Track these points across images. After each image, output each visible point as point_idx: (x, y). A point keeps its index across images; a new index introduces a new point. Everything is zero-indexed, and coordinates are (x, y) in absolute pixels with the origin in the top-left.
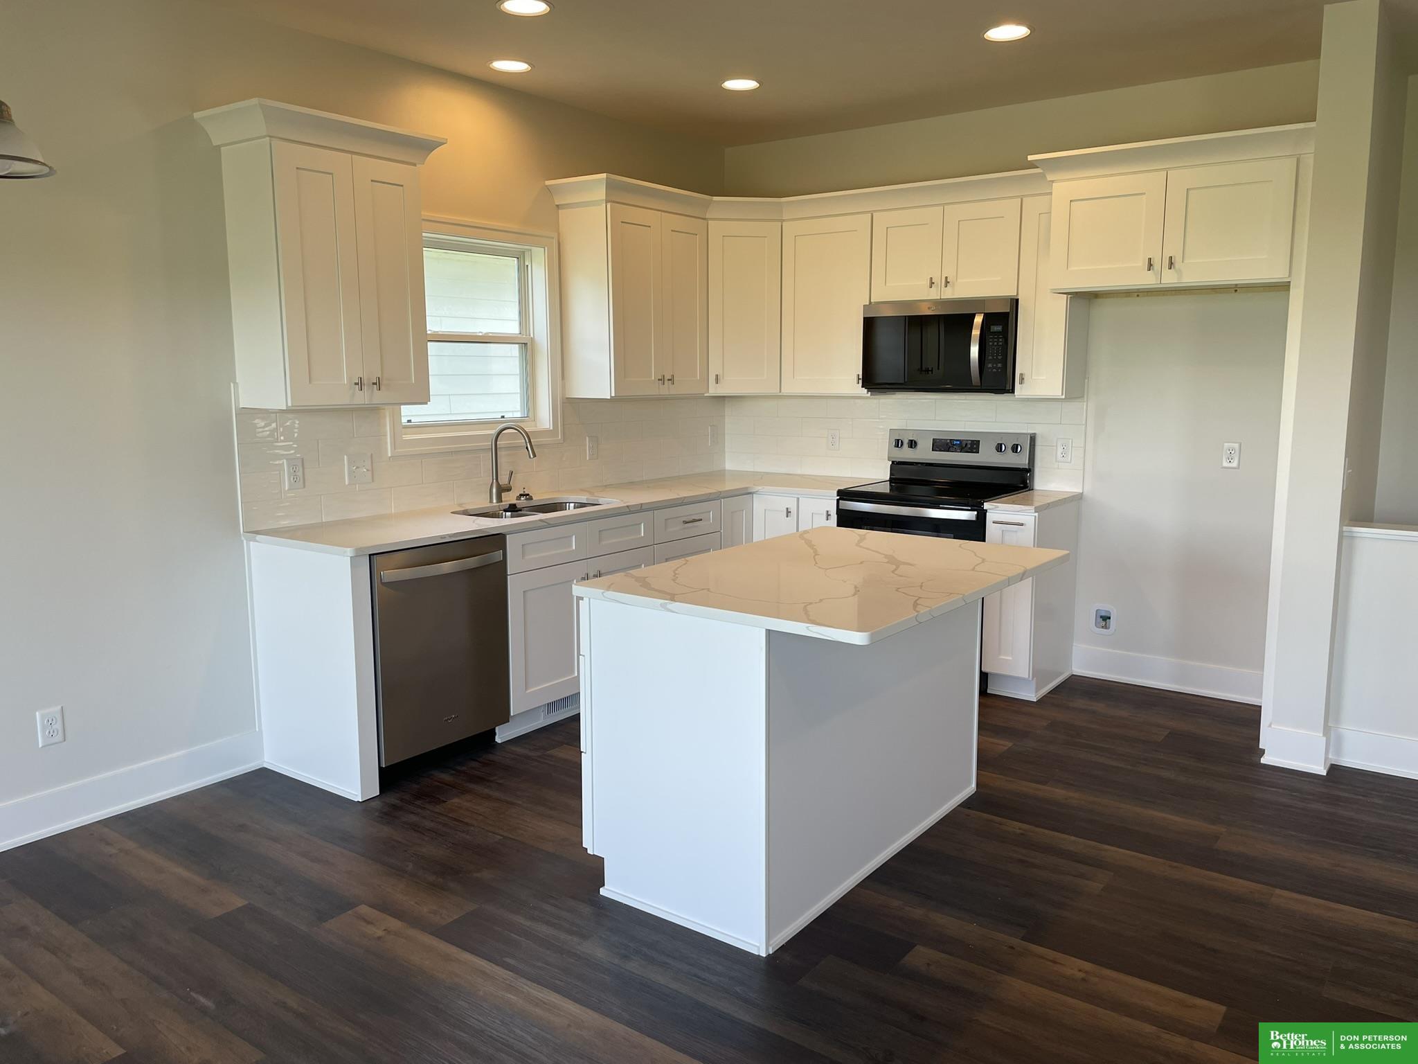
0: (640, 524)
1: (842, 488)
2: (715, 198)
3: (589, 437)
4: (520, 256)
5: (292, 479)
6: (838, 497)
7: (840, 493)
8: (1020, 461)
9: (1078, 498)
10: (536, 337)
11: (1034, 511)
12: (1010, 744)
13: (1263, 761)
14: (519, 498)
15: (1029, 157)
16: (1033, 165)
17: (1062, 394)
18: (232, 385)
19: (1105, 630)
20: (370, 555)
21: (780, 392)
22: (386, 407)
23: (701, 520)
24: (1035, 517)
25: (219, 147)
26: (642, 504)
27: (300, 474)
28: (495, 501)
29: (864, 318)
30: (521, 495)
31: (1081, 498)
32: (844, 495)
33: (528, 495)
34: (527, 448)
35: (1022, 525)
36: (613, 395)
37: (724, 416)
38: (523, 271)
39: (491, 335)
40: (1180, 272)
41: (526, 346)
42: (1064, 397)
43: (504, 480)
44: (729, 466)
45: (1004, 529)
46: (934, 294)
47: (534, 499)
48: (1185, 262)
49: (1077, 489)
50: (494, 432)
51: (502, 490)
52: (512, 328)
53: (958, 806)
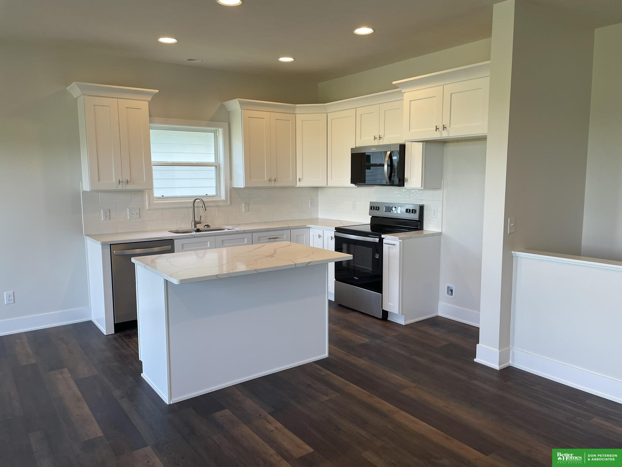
0: (245, 238)
1: (337, 227)
2: (297, 105)
3: (244, 203)
4: (215, 132)
5: (104, 217)
6: (336, 231)
7: (336, 228)
8: (415, 217)
9: (440, 234)
10: (220, 164)
11: (398, 239)
12: (367, 340)
13: (475, 360)
14: (204, 227)
15: (393, 82)
16: (396, 87)
17: (422, 187)
18: (81, 182)
19: (451, 296)
20: (110, 245)
21: (327, 185)
22: (146, 190)
23: (278, 238)
24: (400, 242)
25: (77, 98)
26: (244, 230)
27: (108, 214)
28: (193, 227)
29: (351, 154)
30: (206, 225)
31: (441, 235)
32: (338, 230)
33: (208, 225)
34: (203, 207)
35: (394, 245)
36: (244, 186)
37: (318, 195)
38: (216, 137)
39: (199, 163)
40: (449, 132)
41: (217, 167)
42: (423, 188)
43: (197, 219)
44: (320, 216)
45: (389, 247)
46: (376, 143)
47: (211, 227)
48: (451, 126)
49: (439, 230)
50: (193, 201)
51: (196, 223)
52: (212, 160)
53: (313, 362)
